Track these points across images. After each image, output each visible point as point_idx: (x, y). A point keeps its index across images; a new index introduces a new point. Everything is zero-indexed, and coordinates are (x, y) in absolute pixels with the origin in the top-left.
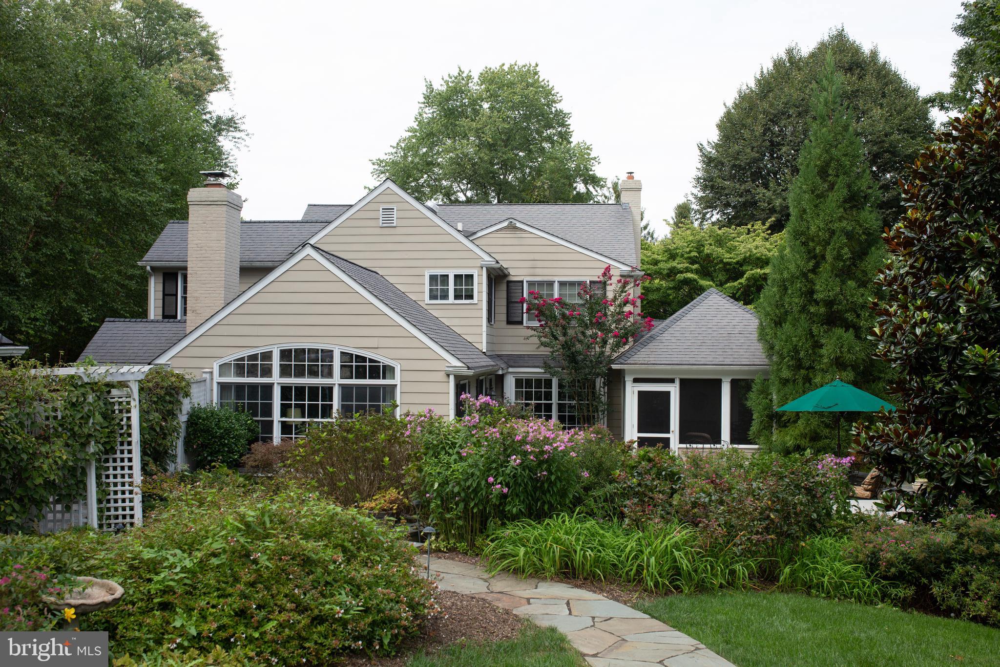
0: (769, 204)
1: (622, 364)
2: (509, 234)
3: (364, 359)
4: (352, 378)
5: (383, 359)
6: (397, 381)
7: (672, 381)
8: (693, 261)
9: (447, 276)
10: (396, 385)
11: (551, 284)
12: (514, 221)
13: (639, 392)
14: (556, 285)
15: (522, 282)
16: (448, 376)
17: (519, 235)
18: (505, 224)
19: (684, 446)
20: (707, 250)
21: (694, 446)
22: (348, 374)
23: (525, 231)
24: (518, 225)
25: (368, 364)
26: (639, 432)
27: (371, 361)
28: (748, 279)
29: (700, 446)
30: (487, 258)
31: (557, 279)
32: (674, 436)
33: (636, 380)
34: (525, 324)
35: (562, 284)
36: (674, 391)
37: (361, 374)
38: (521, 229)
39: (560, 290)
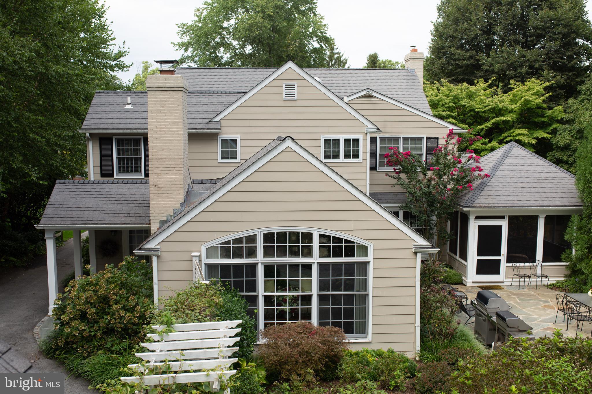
0: (490, 67)
1: (470, 207)
2: (365, 101)
3: (340, 240)
4: (329, 256)
5: (357, 239)
6: (370, 258)
7: (502, 217)
8: (450, 109)
9: (339, 140)
10: (369, 262)
11: (397, 139)
12: (370, 91)
13: (479, 226)
14: (401, 141)
15: (376, 138)
16: (416, 253)
17: (374, 102)
18: (364, 93)
19: (510, 265)
20: (462, 102)
21: (518, 264)
22: (326, 253)
23: (378, 98)
24: (374, 94)
25: (344, 244)
26: (478, 255)
27: (347, 241)
28: (493, 124)
29: (522, 264)
30: (370, 126)
31: (402, 136)
32: (503, 258)
33: (477, 218)
34: (378, 170)
35: (406, 139)
36: (504, 224)
37: (337, 253)
38: (375, 97)
39: (404, 144)
